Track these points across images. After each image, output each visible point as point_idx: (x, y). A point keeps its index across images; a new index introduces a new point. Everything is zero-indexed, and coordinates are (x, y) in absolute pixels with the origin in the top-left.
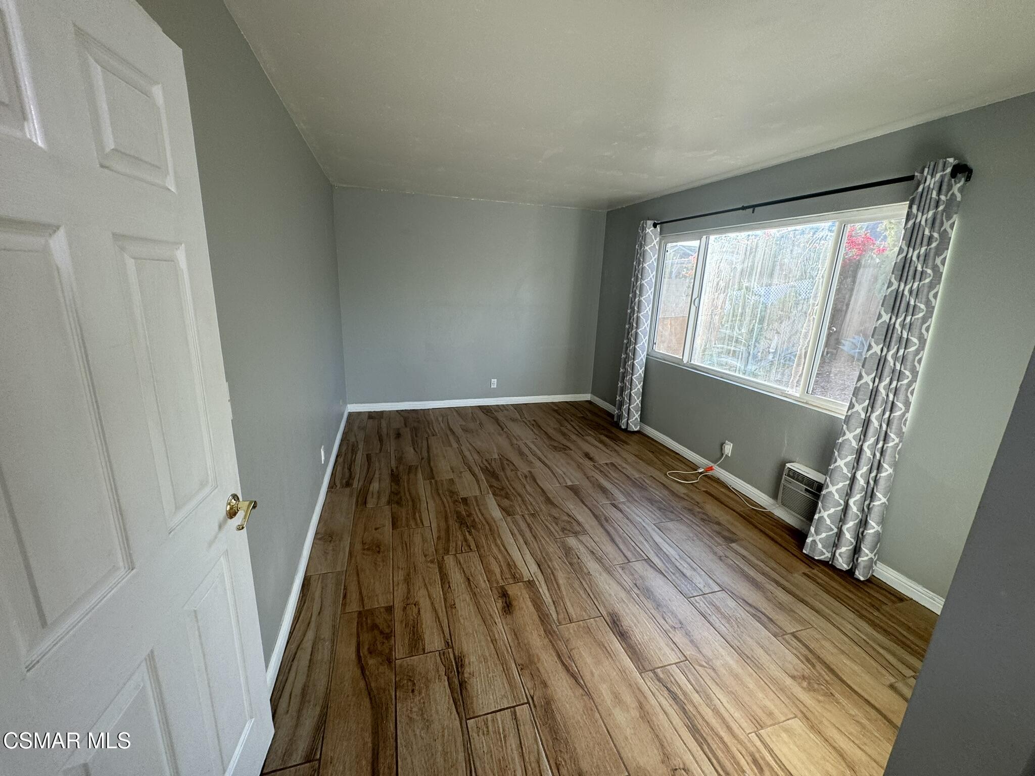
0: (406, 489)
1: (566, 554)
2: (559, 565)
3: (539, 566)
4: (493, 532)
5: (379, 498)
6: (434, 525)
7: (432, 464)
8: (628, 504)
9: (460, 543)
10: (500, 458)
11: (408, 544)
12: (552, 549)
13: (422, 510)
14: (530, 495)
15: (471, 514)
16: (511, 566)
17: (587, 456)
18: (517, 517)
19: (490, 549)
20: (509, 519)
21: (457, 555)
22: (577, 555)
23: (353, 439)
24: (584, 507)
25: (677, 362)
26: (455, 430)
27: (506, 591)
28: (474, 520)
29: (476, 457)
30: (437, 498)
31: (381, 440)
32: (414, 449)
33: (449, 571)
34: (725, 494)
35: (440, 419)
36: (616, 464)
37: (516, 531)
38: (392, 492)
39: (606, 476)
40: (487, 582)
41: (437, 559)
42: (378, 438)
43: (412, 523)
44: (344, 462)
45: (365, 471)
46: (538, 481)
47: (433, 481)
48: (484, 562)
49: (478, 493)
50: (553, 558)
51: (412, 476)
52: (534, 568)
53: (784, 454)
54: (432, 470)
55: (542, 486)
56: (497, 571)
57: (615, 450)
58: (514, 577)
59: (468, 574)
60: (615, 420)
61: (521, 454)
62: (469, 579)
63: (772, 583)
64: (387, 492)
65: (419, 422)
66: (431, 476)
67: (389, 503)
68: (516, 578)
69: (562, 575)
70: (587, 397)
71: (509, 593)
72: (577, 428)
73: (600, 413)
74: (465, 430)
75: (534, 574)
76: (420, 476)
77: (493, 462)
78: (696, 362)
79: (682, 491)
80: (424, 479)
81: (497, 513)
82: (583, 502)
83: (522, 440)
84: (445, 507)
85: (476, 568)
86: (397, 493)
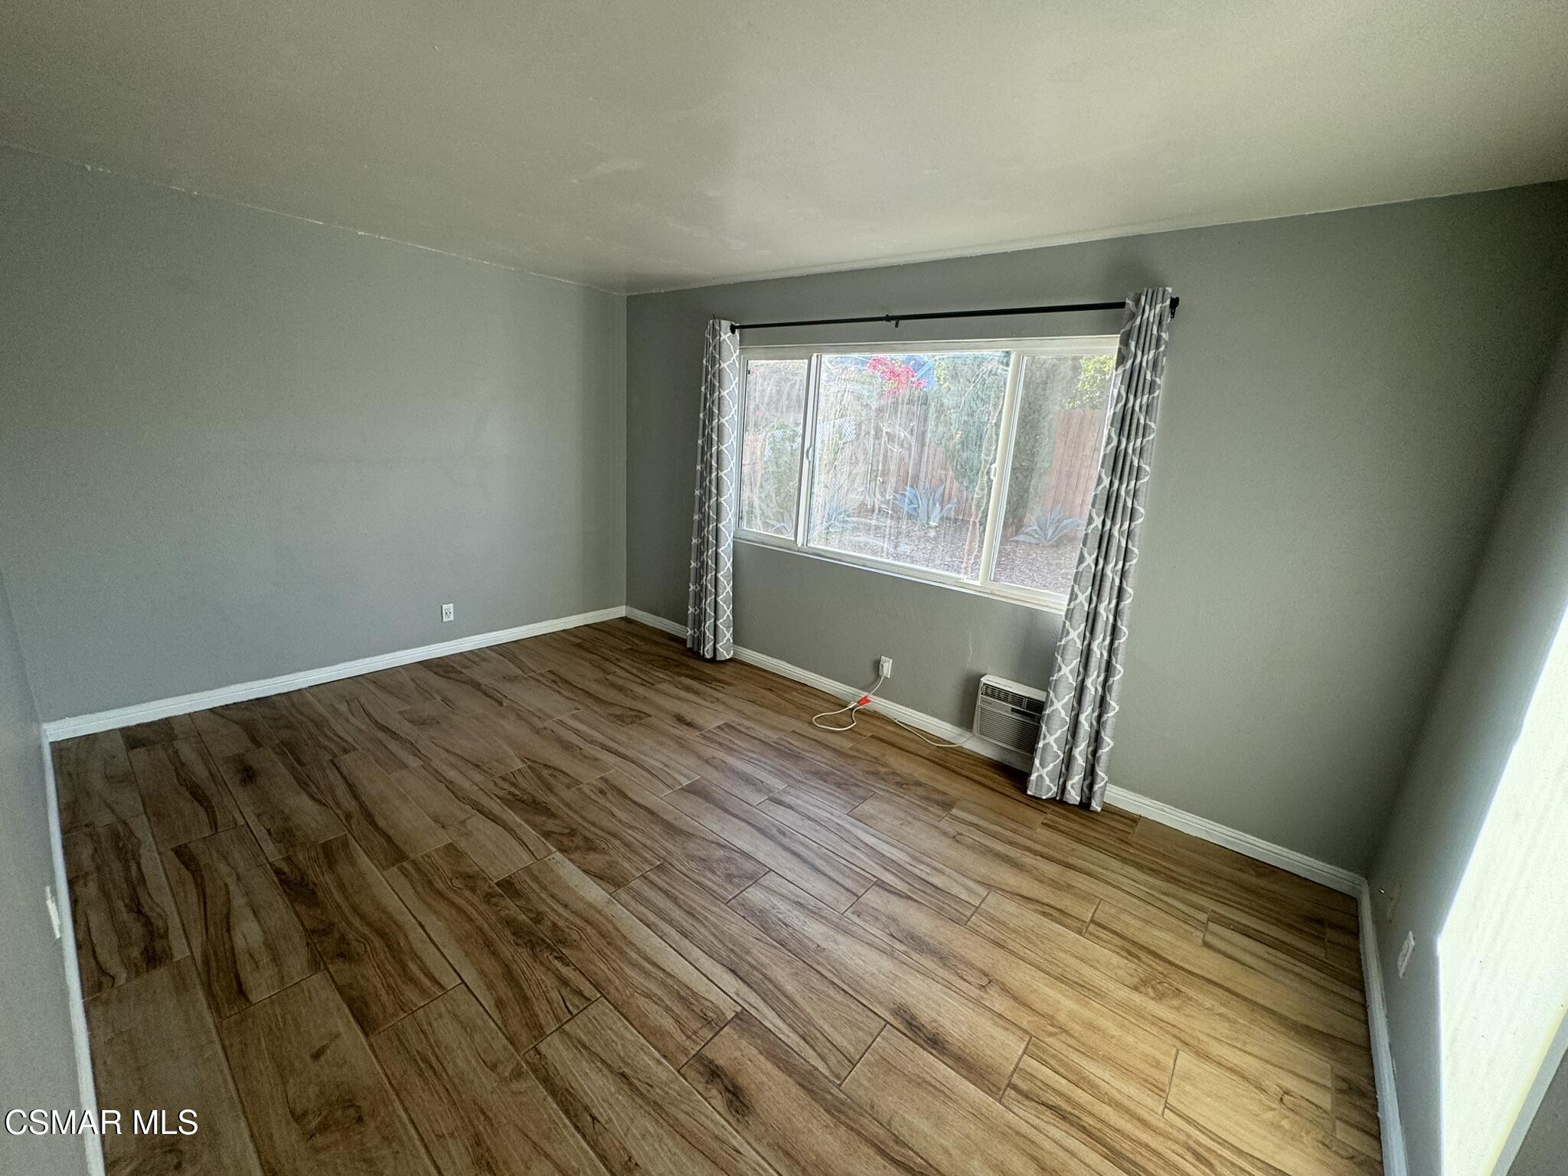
0: (347, 911)
1: (762, 926)
2: (767, 957)
3: (733, 971)
4: (611, 940)
5: (276, 959)
6: (470, 975)
7: (382, 823)
8: (793, 791)
9: (554, 995)
10: (529, 766)
11: (432, 1059)
12: (736, 926)
13: (418, 946)
14: (631, 827)
15: (538, 913)
16: (686, 997)
17: (680, 719)
18: (636, 884)
19: (627, 982)
20: (623, 894)
21: (567, 1027)
22: (779, 919)
23: (104, 819)
24: (735, 820)
25: (786, 546)
26: (393, 725)
27: (711, 1062)
28: (554, 924)
29: (478, 777)
30: (442, 907)
31: (198, 796)
32: (312, 797)
33: (570, 1077)
34: (894, 733)
35: (343, 708)
36: (733, 724)
37: (652, 917)
38: (310, 933)
39: (730, 750)
40: (664, 1061)
41: (527, 1062)
42: (187, 794)
43: (411, 994)
44: (106, 895)
45: (193, 898)
46: (628, 793)
47: (405, 864)
48: (631, 1017)
49: (527, 860)
50: (748, 945)
51: (344, 869)
52: (730, 983)
53: (972, 665)
54: (389, 839)
55: (641, 801)
56: (668, 1023)
57: (718, 700)
58: (708, 1022)
59: (617, 1064)
60: (689, 645)
61: (567, 747)
62: (623, 1075)
63: (1027, 853)
64: (297, 938)
65: (289, 726)
66: (395, 853)
67: (316, 963)
68: (713, 1022)
69: (784, 974)
70: (621, 611)
71: (720, 1062)
72: (634, 671)
73: (654, 638)
74: (421, 723)
75: (738, 995)
76: (365, 862)
77: (520, 779)
78: (817, 544)
79: (846, 744)
80: (383, 868)
81: (593, 892)
82: (726, 811)
83: (551, 717)
84: (470, 919)
85: (623, 1038)
86: (326, 930)
